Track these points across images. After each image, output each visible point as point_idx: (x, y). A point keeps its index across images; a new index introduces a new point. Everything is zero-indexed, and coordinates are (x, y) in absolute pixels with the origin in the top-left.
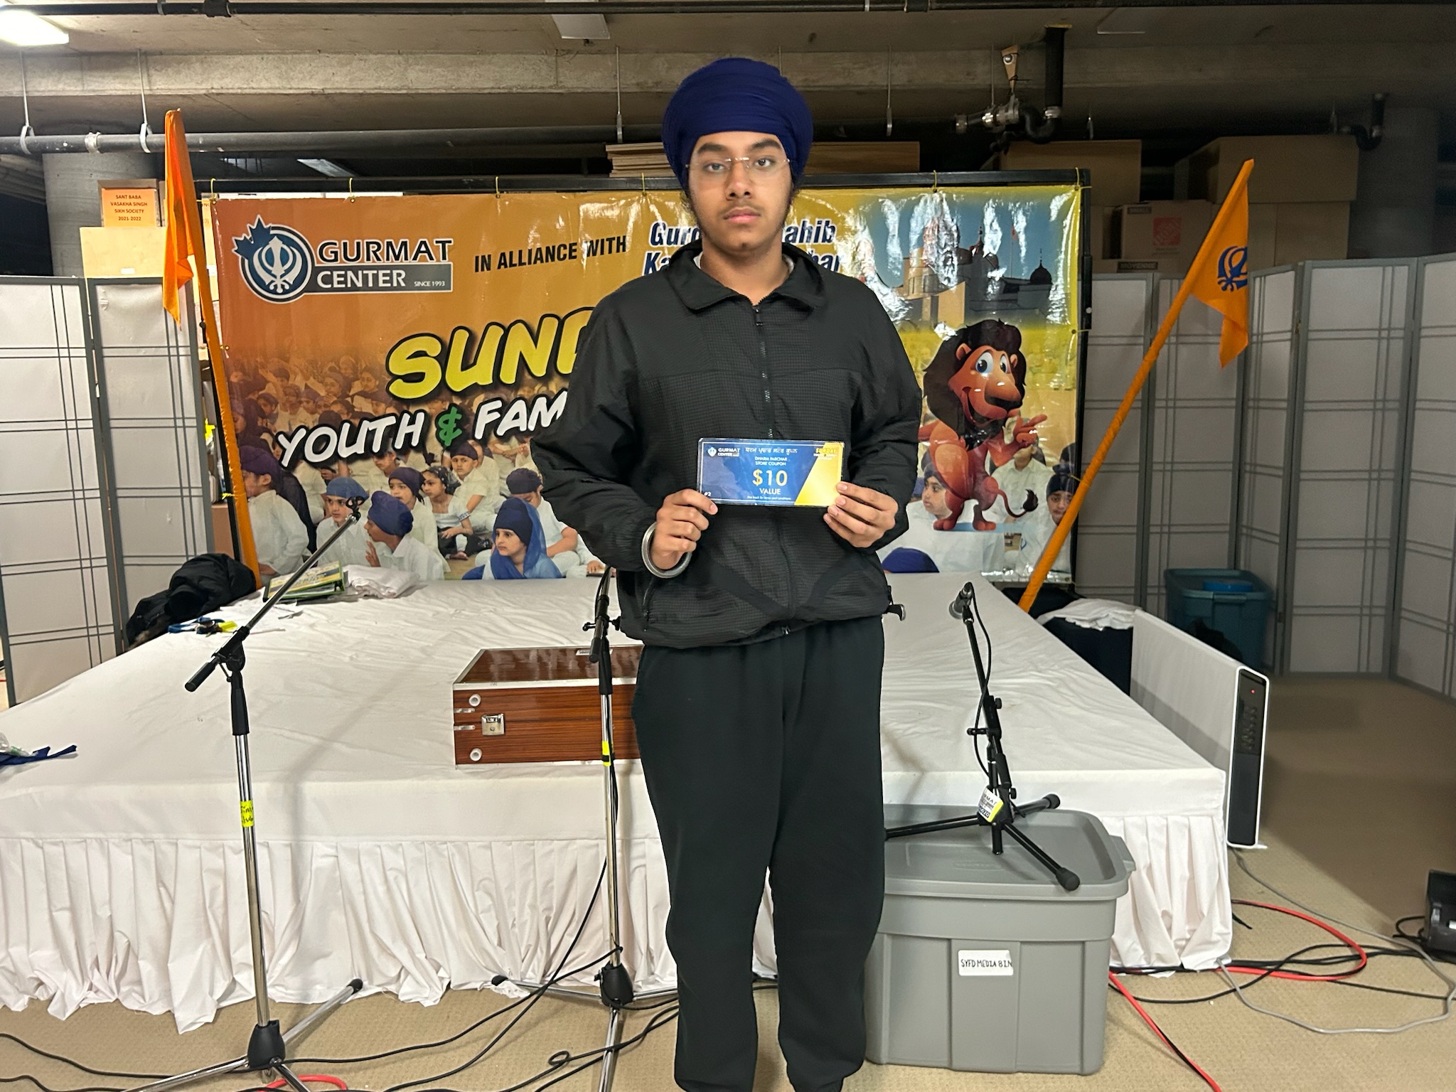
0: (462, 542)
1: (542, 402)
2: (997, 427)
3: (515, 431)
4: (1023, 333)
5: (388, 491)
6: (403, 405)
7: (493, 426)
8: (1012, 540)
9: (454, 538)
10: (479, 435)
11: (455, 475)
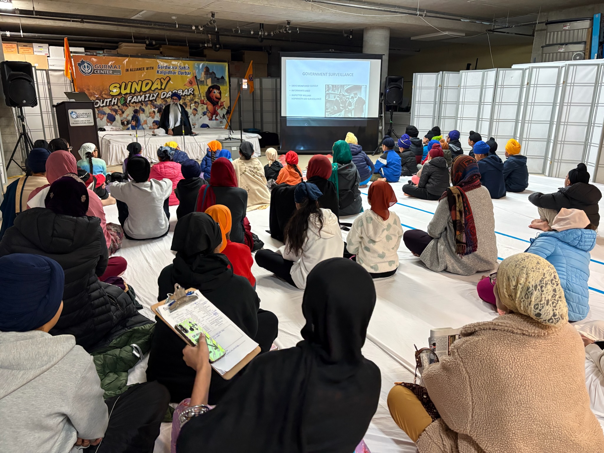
0: (126, 123)
1: (139, 97)
2: (217, 103)
3: (134, 102)
4: (221, 87)
5: (110, 113)
6: (113, 96)
7: (130, 101)
8: (221, 122)
9: (124, 122)
10: (128, 102)
11: (124, 110)
